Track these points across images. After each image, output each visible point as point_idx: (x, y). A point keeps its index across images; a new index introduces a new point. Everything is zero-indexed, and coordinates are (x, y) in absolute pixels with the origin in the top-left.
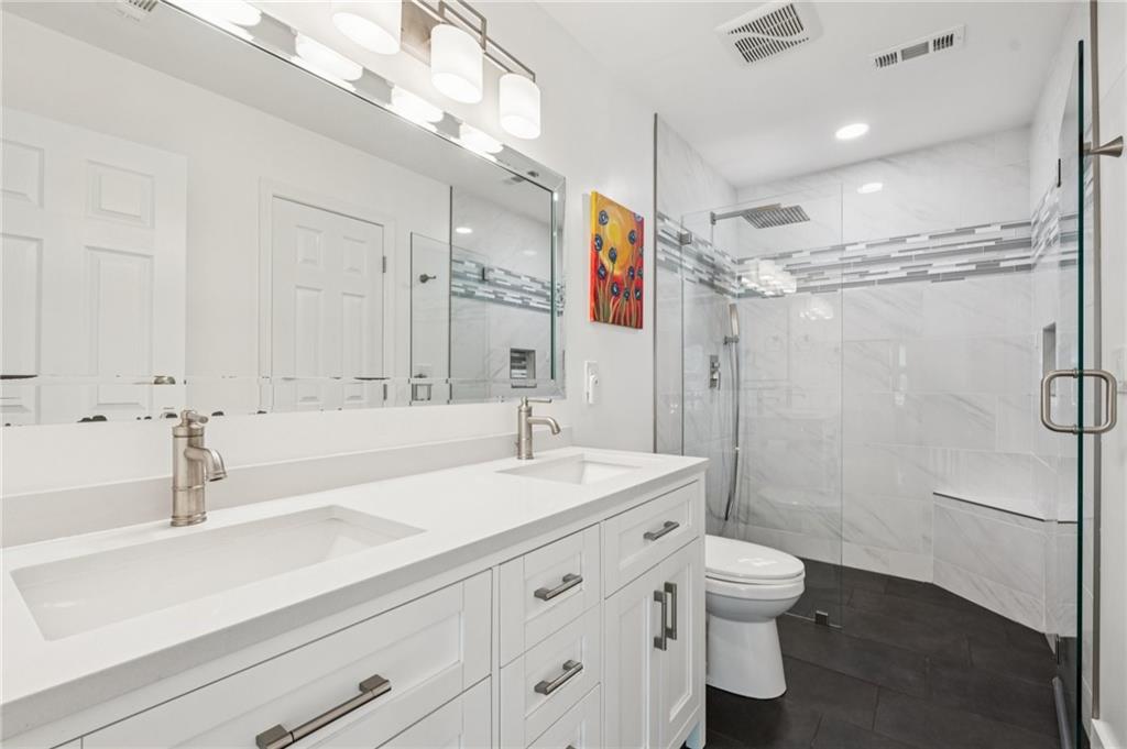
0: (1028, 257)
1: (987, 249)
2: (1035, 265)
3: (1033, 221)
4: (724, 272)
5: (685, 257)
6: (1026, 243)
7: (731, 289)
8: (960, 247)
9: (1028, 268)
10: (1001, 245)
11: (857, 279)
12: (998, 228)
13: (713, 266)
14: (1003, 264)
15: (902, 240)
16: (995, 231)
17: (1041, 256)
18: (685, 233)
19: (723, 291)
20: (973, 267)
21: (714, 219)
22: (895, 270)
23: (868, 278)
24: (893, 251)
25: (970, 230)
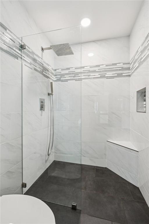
0: (129, 73)
1: (120, 70)
2: (131, 75)
3: (130, 63)
4: (48, 71)
5: (23, 55)
6: (129, 69)
7: (52, 78)
8: (113, 69)
9: (129, 76)
10: (123, 69)
11: (87, 77)
12: (122, 64)
13: (43, 67)
14: (123, 74)
15: (99, 66)
16: (121, 65)
17: (133, 73)
18: (23, 44)
19: (48, 77)
20: (116, 75)
21: (43, 49)
22: (97, 75)
23: (90, 77)
24: (97, 69)
25: (115, 64)
